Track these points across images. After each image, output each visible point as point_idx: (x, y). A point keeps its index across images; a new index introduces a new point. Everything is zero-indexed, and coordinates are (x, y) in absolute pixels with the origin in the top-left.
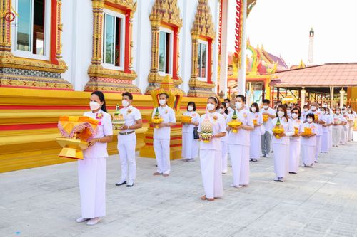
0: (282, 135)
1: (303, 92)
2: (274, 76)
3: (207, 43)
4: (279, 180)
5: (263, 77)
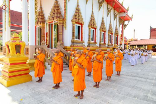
0: (143, 55)
1: (136, 46)
2: (129, 43)
3: (117, 36)
4: (142, 64)
5: (126, 43)
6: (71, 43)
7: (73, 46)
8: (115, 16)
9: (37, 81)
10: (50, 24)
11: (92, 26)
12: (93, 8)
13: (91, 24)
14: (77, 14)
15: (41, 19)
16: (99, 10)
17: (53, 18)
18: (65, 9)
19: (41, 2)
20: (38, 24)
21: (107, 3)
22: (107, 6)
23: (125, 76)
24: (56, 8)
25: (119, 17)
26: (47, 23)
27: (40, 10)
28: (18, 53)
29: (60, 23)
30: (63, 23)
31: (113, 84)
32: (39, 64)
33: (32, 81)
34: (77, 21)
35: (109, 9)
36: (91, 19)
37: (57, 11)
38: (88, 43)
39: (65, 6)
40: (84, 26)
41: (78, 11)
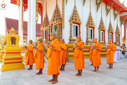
3: (118, 36)
6: (68, 41)
7: (71, 43)
8: (115, 16)
9: (28, 69)
10: (52, 26)
11: (90, 26)
12: (90, 10)
13: (89, 24)
14: (74, 15)
15: (46, 23)
16: (97, 11)
17: (54, 20)
18: (63, 12)
19: (46, 10)
20: (43, 27)
21: (106, 4)
22: (106, 7)
23: (119, 69)
24: (56, 12)
25: (120, 17)
26: (50, 25)
27: (46, 16)
28: (13, 44)
29: (59, 24)
30: (61, 24)
31: (100, 74)
32: (28, 53)
33: (24, 69)
34: (74, 21)
35: (108, 9)
36: (89, 19)
37: (57, 14)
38: (86, 41)
39: (63, 9)
40: (81, 26)
41: (75, 13)
